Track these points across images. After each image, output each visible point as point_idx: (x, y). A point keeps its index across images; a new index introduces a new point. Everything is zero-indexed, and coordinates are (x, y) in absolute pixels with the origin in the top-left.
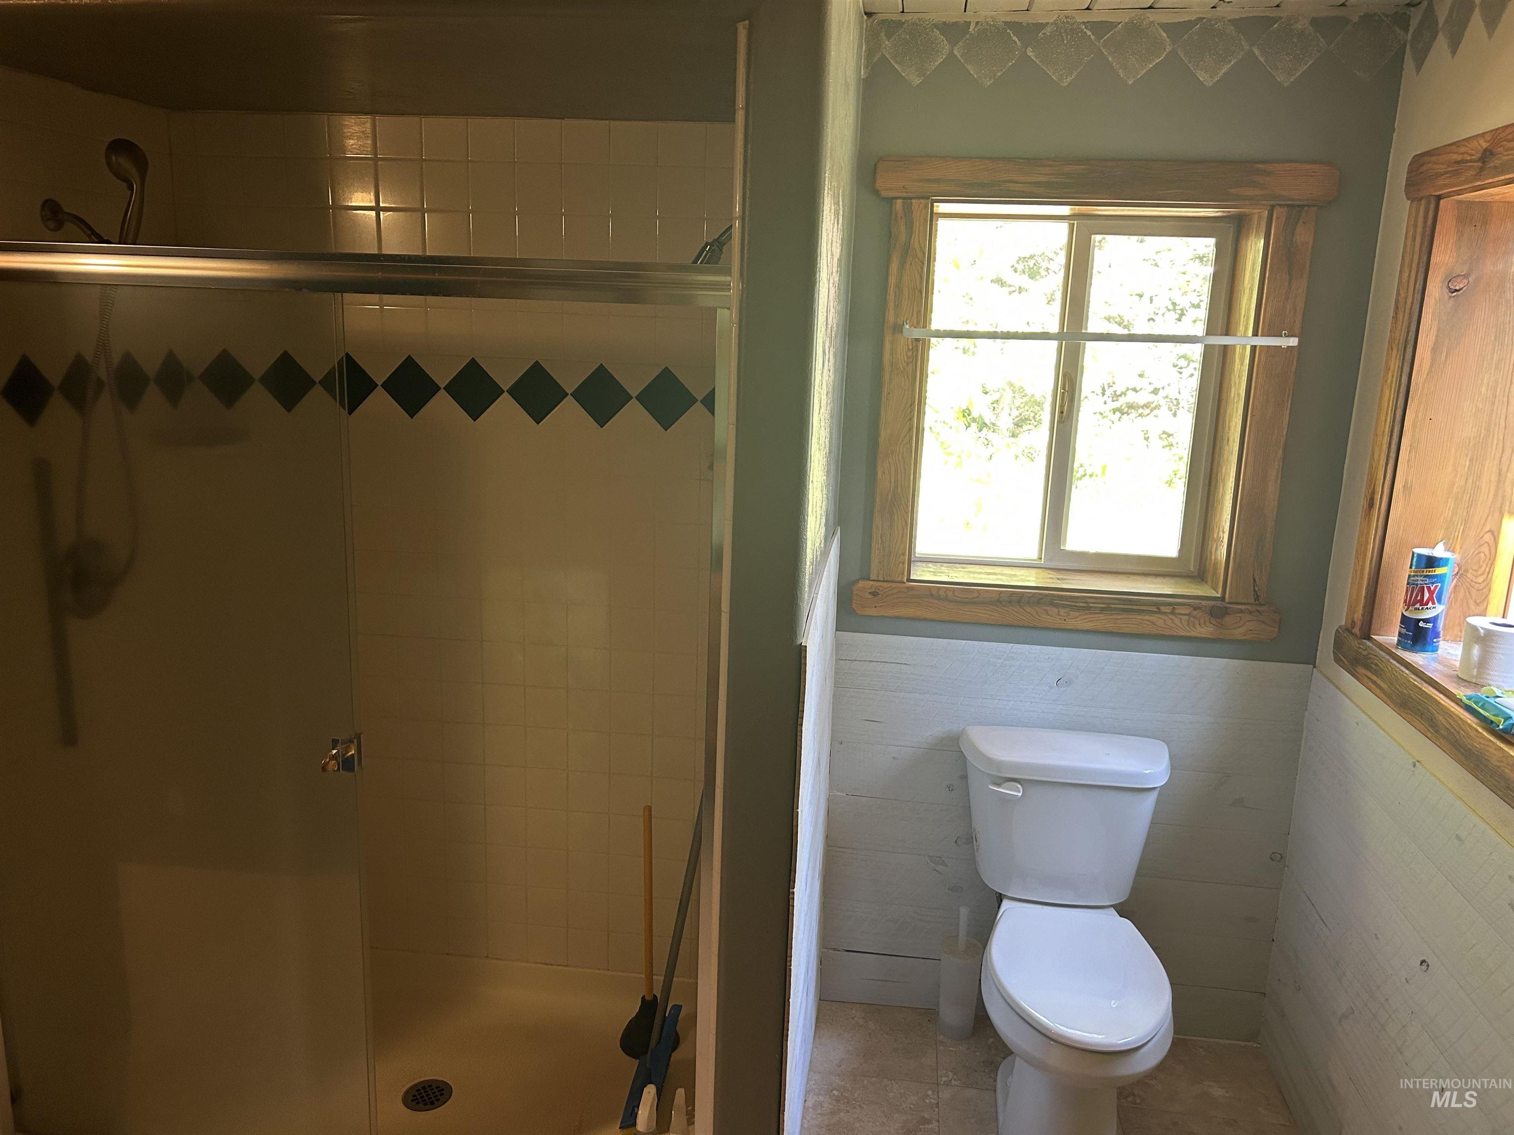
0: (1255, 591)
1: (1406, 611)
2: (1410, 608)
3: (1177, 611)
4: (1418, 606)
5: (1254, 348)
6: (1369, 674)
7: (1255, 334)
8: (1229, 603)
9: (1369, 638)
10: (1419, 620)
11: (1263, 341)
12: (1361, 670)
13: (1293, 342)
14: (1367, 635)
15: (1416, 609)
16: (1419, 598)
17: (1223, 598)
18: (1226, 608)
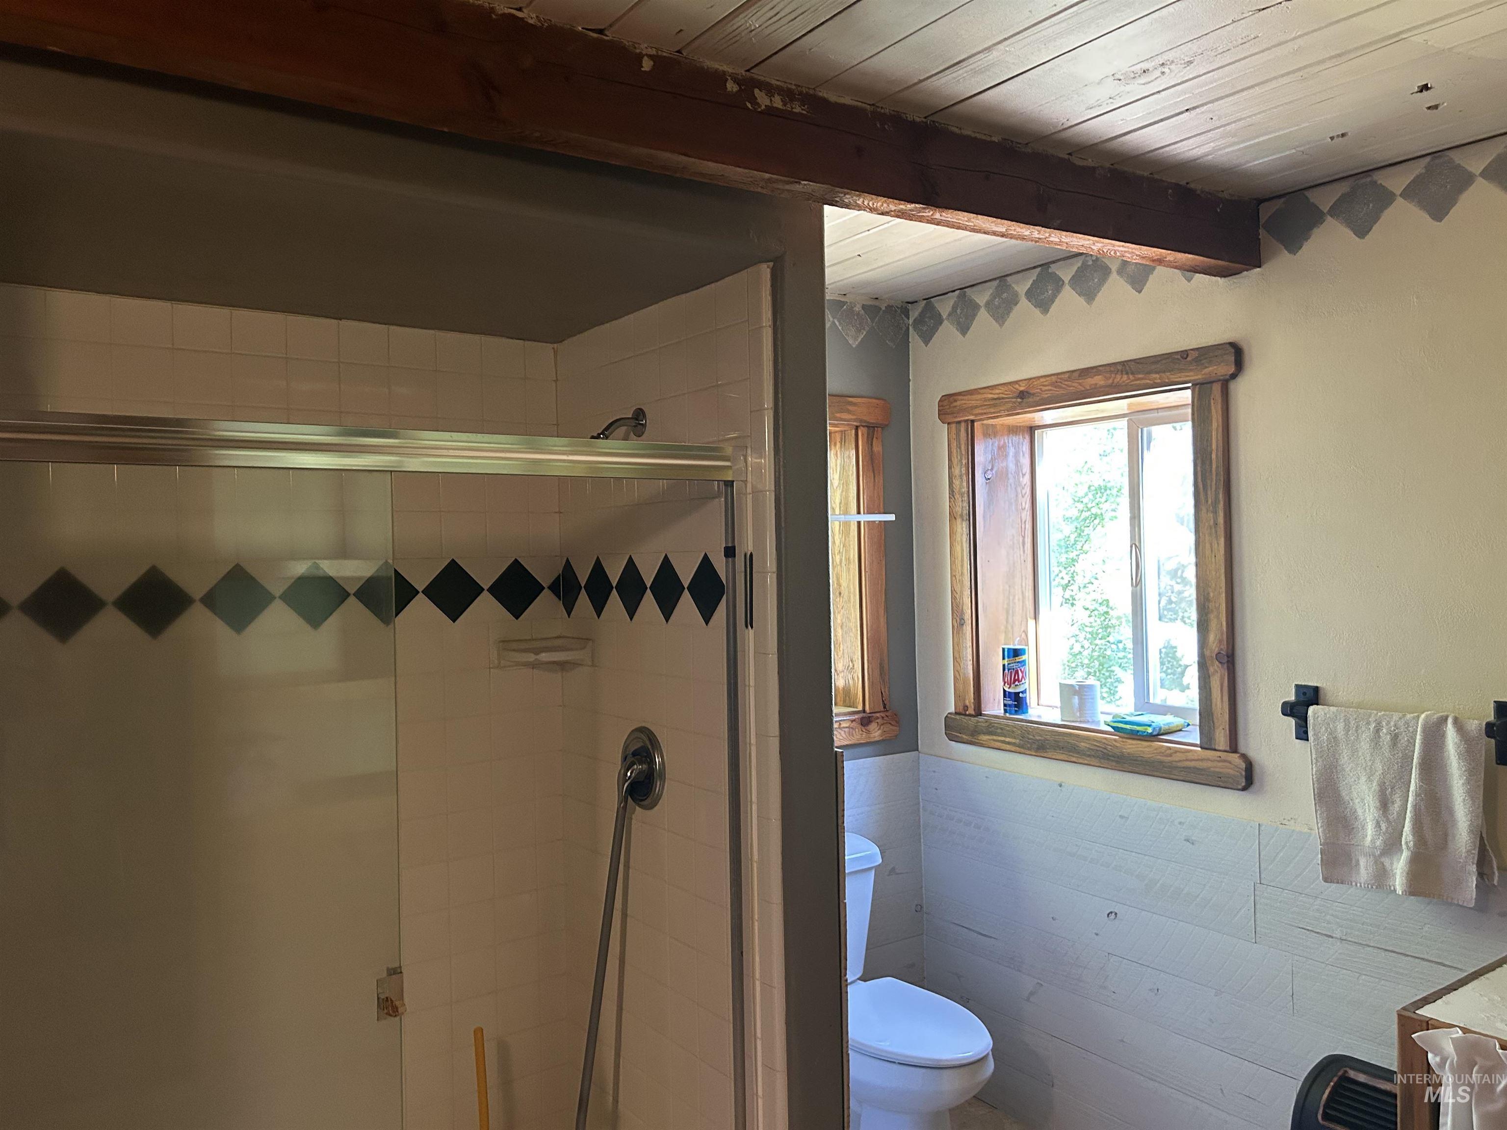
0: (883, 701)
1: (1009, 688)
2: (1012, 686)
3: (842, 726)
4: (1017, 683)
5: (859, 523)
6: (995, 738)
7: (859, 513)
8: (870, 713)
9: (981, 714)
10: (1019, 693)
11: (865, 518)
12: (984, 738)
13: (892, 517)
14: (979, 712)
15: (1016, 685)
16: (1016, 678)
17: (864, 711)
18: (869, 717)
